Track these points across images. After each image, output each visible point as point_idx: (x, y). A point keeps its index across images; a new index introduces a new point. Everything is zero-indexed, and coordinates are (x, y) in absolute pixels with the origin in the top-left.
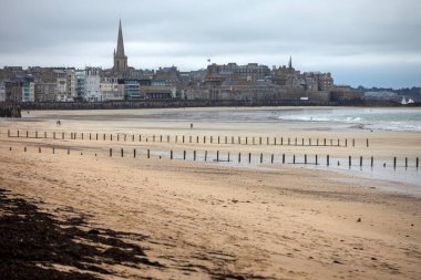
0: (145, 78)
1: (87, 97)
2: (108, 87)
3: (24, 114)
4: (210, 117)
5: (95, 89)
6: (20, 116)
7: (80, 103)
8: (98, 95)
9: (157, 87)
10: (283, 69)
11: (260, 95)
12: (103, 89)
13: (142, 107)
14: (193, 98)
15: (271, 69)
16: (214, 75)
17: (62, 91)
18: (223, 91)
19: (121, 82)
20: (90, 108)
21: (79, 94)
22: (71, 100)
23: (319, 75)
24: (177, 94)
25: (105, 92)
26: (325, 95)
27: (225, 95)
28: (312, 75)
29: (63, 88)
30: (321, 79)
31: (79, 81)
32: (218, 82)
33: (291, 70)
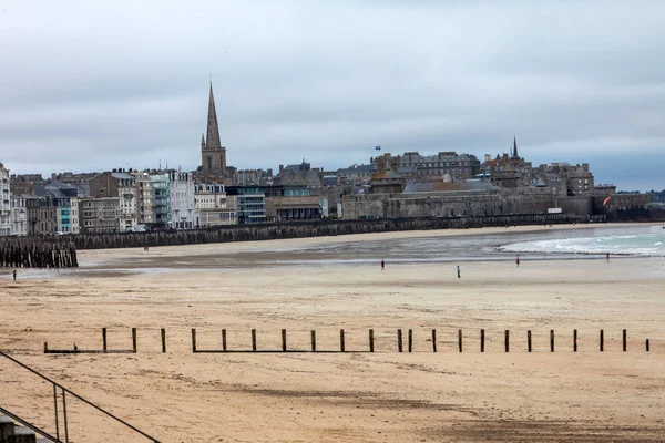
0: (275, 185)
1: (173, 221)
2: (208, 201)
5: (188, 206)
6: (77, 265)
7: (160, 233)
8: (192, 218)
9: (293, 200)
10: (503, 160)
11: (476, 207)
12: (201, 205)
13: (273, 236)
14: (353, 216)
16: (389, 174)
17: (128, 212)
18: (408, 202)
19: (231, 191)
20: (181, 242)
21: (159, 216)
22: (142, 229)
23: (566, 169)
24: (333, 210)
25: (204, 211)
26: (582, 203)
27: (412, 210)
28: (556, 169)
29: (130, 207)
31: (157, 192)
33: (516, 160)
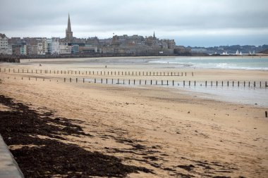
0: (82, 43)
1: (52, 52)
2: (63, 47)
3: (21, 61)
4: (114, 62)
5: (57, 48)
6: (19, 62)
7: (49, 55)
8: (58, 52)
9: (87, 47)
10: (150, 38)
11: (139, 51)
12: (61, 48)
13: (80, 57)
14: (106, 52)
15: (145, 37)
16: (117, 41)
17: (40, 49)
18: (120, 49)
19: (69, 45)
20: (54, 58)
21: (49, 51)
22: (44, 54)
23: (168, 41)
24: (98, 50)
25: (61, 50)
26: (171, 50)
27: (122, 51)
28: (165, 41)
29: (41, 48)
30: (169, 43)
31: (49, 44)
32: (118, 44)
33: (154, 38)
